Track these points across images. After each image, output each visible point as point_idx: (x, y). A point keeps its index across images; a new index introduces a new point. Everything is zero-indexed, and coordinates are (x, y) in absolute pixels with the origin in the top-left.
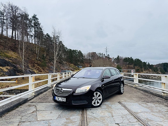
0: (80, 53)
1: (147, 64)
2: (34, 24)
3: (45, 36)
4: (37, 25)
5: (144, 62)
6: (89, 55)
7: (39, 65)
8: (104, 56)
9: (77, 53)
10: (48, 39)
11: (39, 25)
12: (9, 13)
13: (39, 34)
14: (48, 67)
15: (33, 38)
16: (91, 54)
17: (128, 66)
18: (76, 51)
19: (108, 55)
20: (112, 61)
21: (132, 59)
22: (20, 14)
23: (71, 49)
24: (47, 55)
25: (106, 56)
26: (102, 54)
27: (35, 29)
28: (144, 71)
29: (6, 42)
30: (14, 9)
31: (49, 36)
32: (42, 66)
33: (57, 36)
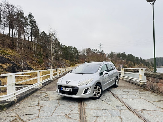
0: (75, 49)
1: (139, 59)
2: (30, 22)
3: (42, 34)
4: (33, 22)
5: (137, 57)
6: (84, 51)
7: (36, 62)
8: (98, 52)
9: (72, 49)
10: (44, 36)
11: (35, 23)
12: (5, 12)
13: (35, 32)
14: (46, 63)
15: (29, 35)
16: (86, 50)
17: (121, 61)
18: (72, 48)
19: (102, 51)
20: (106, 56)
21: (125, 54)
22: (16, 13)
23: (66, 46)
24: (43, 52)
25: (100, 51)
26: (97, 50)
27: (31, 27)
28: (136, 66)
29: (4, 40)
30: (10, 7)
31: (45, 33)
32: (39, 63)
33: (53, 33)
